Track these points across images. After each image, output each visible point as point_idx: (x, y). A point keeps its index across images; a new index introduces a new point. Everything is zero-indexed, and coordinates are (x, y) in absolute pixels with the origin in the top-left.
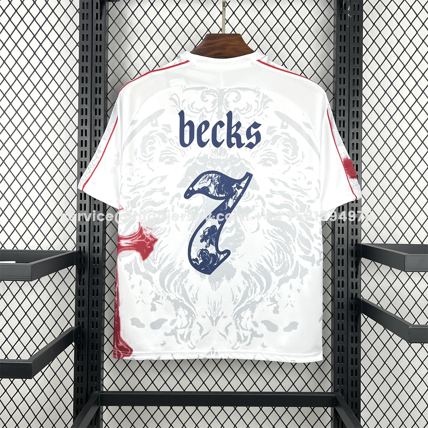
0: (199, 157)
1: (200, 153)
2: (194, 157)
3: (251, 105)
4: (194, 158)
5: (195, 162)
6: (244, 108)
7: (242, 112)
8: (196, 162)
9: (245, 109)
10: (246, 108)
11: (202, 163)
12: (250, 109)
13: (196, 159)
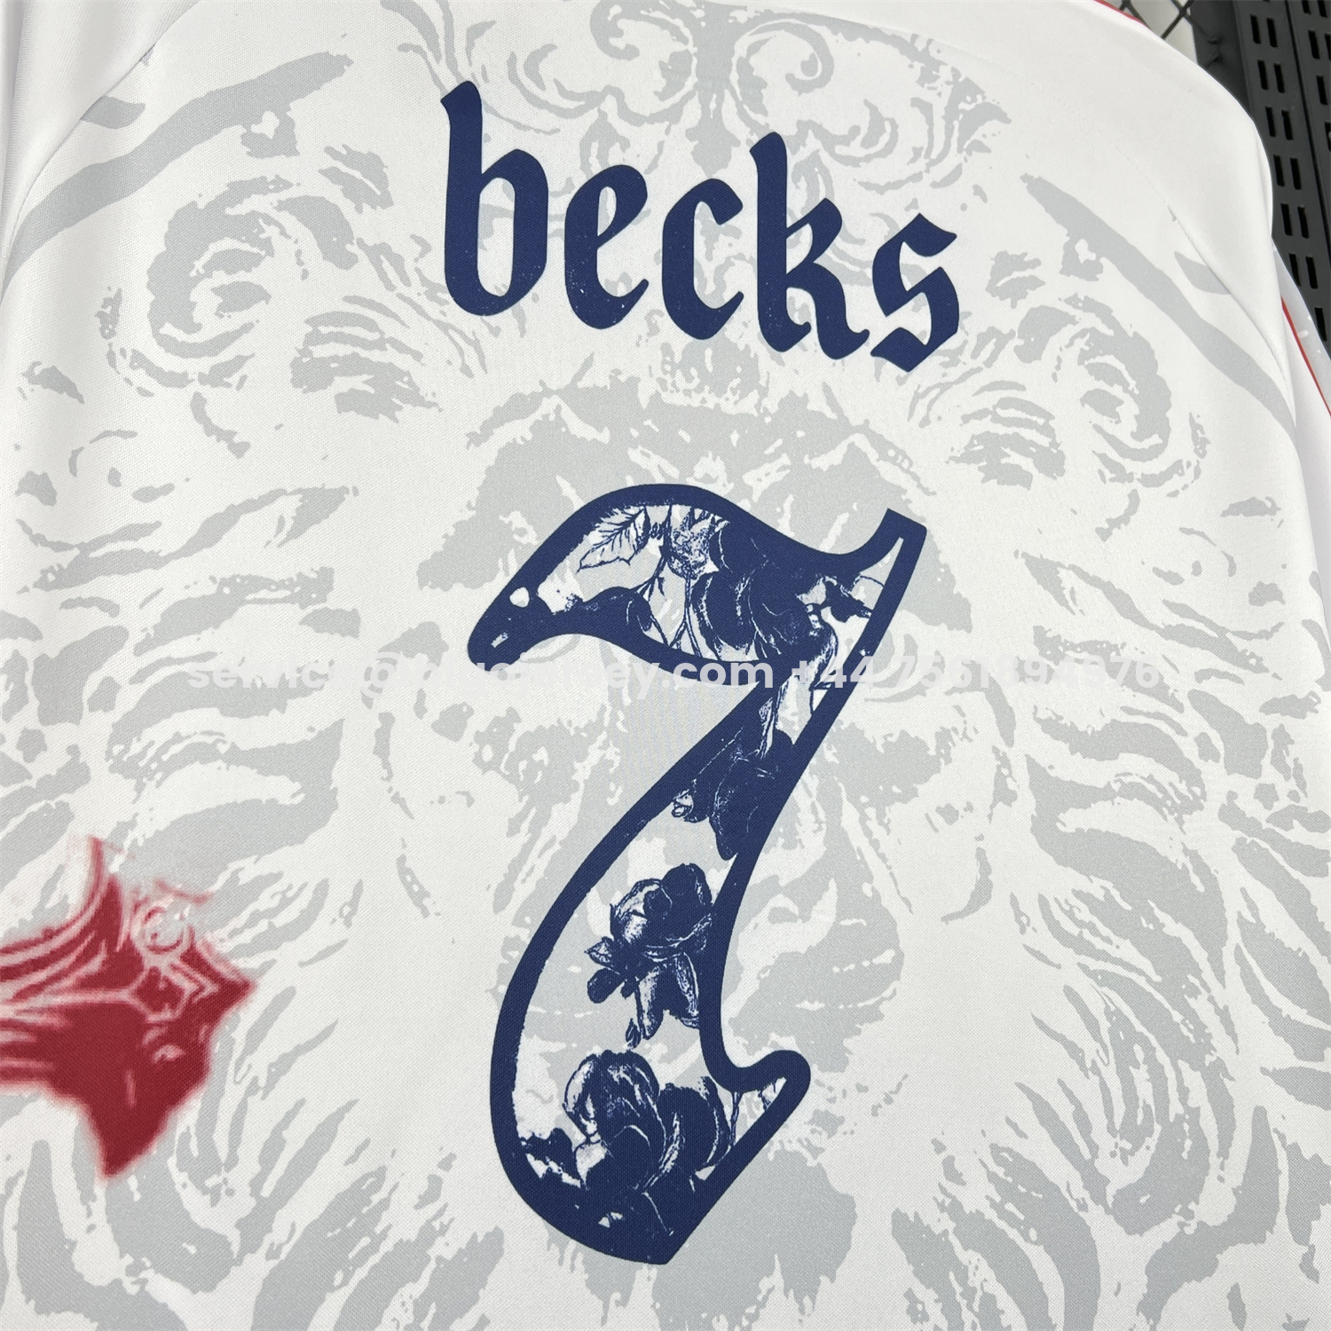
0: (580, 385)
1: (588, 363)
2: (542, 383)
3: (892, 122)
4: (548, 393)
5: (552, 418)
6: (855, 130)
7: (840, 150)
8: (560, 422)
9: (859, 138)
10: (864, 132)
11: (600, 430)
12: (885, 139)
13: (556, 400)
